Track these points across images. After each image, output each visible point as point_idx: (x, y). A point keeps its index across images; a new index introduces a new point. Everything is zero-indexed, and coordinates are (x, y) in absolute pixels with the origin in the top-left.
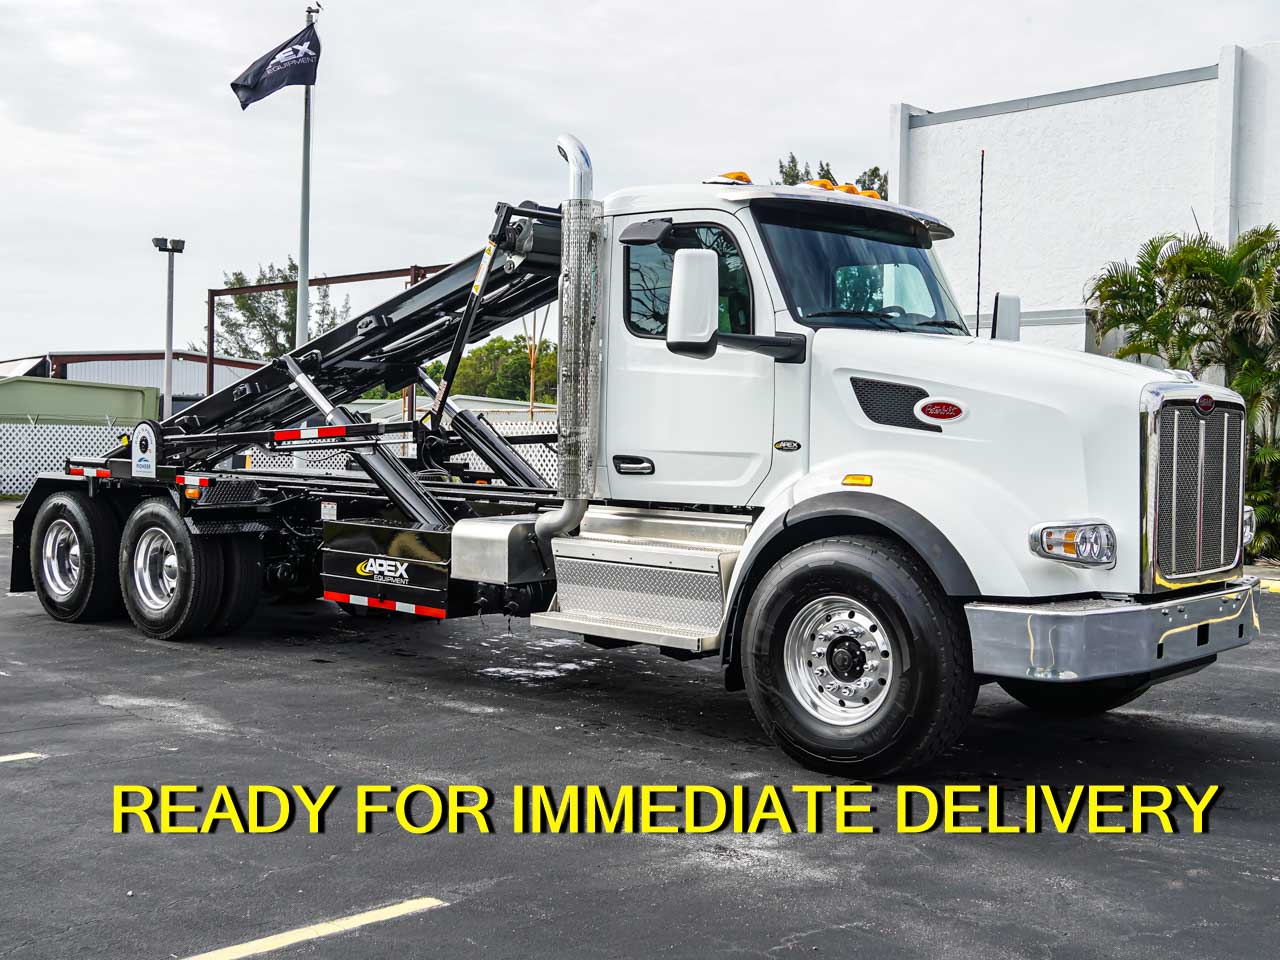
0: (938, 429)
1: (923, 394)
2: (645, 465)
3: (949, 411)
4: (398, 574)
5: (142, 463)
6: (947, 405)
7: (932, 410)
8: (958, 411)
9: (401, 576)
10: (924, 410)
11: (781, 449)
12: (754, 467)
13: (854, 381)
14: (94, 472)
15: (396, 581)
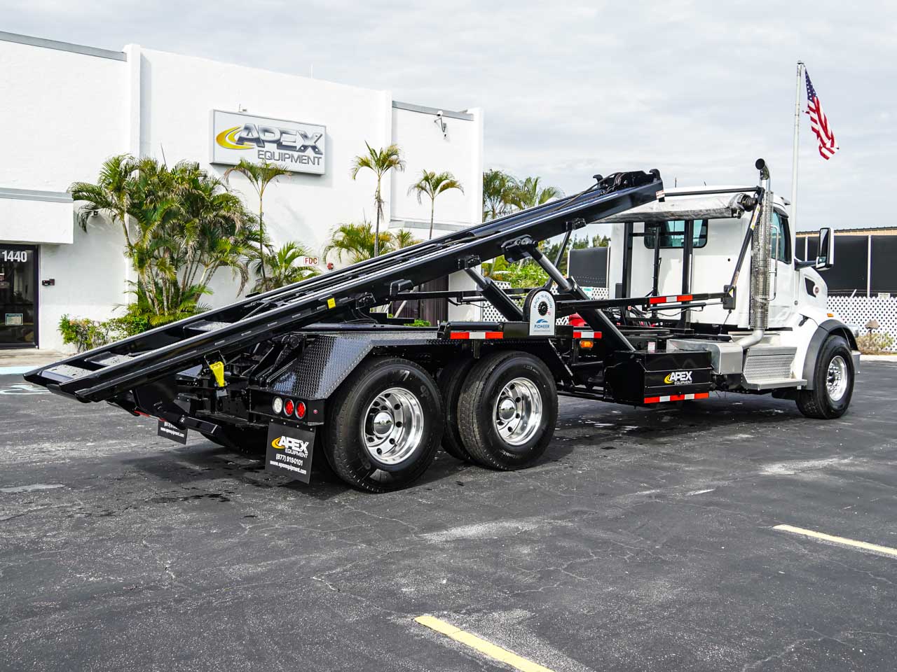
4: (687, 379)
5: (541, 324)
9: (689, 380)
11: (795, 304)
12: (789, 310)
13: (805, 279)
14: (481, 335)
15: (686, 382)
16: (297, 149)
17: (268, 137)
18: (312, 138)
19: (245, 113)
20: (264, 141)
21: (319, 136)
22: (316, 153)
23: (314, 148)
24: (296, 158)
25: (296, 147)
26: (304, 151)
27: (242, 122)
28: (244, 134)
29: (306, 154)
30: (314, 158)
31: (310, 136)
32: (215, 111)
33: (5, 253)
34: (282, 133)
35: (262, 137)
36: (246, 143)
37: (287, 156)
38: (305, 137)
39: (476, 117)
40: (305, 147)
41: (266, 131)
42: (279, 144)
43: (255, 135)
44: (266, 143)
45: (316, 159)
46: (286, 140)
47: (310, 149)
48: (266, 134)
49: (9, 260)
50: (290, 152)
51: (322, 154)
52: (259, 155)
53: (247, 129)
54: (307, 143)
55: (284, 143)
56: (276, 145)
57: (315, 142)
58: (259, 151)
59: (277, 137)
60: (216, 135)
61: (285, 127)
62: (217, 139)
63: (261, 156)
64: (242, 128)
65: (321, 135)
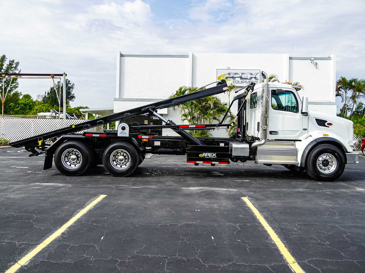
0: (329, 127)
1: (327, 122)
2: (277, 133)
3: (330, 124)
4: (213, 156)
5: (123, 133)
6: (331, 123)
7: (328, 124)
8: (332, 124)
9: (214, 156)
10: (327, 124)
11: (304, 130)
12: (299, 133)
13: (316, 119)
14: (98, 135)
15: (213, 157)
16: (248, 79)
17: (237, 76)
18: (254, 74)
19: (229, 69)
20: (235, 77)
21: (257, 73)
22: (256, 79)
23: (255, 78)
24: (248, 82)
25: (248, 78)
26: (251, 79)
27: (227, 72)
28: (228, 76)
29: (252, 80)
30: (255, 81)
31: (253, 74)
32: (217, 69)
33: (153, 117)
34: (242, 74)
35: (235, 76)
36: (228, 79)
37: (244, 82)
38: (252, 74)
39: (332, 58)
40: (251, 78)
41: (236, 74)
42: (241, 78)
43: (232, 76)
44: (236, 78)
45: (256, 82)
46: (244, 76)
47: (253, 78)
48: (236, 75)
49: (154, 119)
50: (245, 80)
51: (258, 80)
52: (233, 82)
53: (229, 74)
54: (252, 76)
55: (243, 77)
56: (240, 78)
57: (255, 76)
58: (233, 81)
59: (240, 75)
60: (218, 77)
61: (243, 72)
62: (218, 78)
63: (234, 83)
64: (227, 73)
65: (258, 73)
